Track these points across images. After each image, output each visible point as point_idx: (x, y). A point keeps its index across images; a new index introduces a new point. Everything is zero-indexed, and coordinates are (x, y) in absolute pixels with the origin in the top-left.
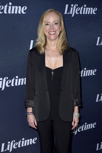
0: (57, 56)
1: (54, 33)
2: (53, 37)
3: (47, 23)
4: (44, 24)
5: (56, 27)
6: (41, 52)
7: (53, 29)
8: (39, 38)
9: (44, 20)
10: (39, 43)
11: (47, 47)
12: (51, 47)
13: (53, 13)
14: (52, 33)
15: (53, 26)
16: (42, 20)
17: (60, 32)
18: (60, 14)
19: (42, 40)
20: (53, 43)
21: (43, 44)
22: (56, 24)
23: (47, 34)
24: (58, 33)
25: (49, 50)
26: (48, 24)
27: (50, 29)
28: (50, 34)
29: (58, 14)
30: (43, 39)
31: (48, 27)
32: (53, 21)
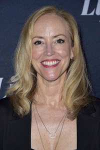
0: (62, 121)
1: (55, 63)
2: (51, 74)
3: (36, 39)
4: (30, 42)
5: (60, 49)
6: (21, 110)
7: (53, 53)
8: (18, 74)
9: (31, 32)
10: (17, 87)
11: (37, 97)
12: (48, 98)
13: (53, 15)
14: (48, 63)
15: (52, 48)
16: (26, 33)
17: (71, 61)
18: (72, 18)
19: (24, 81)
20: (52, 87)
21: (26, 91)
22: (59, 41)
23: (37, 66)
24: (64, 63)
25: (42, 105)
26: (39, 43)
27: (45, 53)
28: (46, 66)
29: (66, 19)
30: (28, 77)
31: (40, 49)
32: (52, 34)
